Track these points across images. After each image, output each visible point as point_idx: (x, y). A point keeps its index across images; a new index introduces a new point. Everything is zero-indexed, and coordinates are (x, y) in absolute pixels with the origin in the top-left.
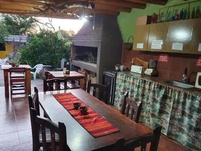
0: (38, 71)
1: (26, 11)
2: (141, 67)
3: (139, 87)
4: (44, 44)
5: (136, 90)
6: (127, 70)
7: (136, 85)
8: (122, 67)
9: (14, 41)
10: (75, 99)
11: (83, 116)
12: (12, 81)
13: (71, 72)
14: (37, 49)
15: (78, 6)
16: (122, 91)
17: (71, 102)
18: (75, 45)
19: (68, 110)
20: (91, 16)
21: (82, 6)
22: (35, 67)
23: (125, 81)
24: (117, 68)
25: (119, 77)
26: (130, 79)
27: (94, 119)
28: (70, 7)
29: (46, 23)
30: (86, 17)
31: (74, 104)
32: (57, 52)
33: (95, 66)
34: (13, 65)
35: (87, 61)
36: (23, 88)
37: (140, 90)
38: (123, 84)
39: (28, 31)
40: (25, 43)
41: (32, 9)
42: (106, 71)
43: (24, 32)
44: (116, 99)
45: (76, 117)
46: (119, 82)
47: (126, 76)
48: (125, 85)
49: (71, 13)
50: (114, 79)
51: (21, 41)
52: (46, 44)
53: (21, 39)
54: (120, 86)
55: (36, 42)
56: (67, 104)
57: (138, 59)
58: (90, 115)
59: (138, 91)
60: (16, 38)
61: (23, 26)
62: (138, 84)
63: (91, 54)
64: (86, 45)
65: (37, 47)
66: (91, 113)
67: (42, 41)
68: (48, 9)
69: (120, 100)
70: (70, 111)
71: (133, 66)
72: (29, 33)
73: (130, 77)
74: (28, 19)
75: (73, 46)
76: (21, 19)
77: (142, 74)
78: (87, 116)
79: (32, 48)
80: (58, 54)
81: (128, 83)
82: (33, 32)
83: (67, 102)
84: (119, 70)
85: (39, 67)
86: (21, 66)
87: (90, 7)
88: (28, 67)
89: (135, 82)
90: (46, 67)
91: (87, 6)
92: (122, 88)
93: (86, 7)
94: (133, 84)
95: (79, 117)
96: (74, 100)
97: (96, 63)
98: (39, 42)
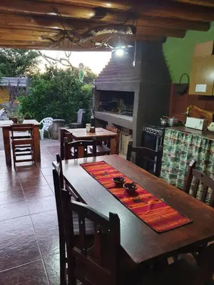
0: (46, 128)
1: (30, 42)
2: (203, 120)
3: (200, 150)
4: (52, 88)
5: (195, 154)
6: (180, 125)
7: (196, 147)
8: (171, 120)
9: (9, 85)
10: (112, 171)
11: (131, 198)
12: (14, 143)
13: (97, 129)
14: (43, 96)
15: (110, 31)
16: (173, 156)
17: (109, 176)
18: (98, 89)
19: (108, 189)
20: (130, 46)
21: (116, 32)
22: (42, 121)
23: (178, 142)
24: (163, 122)
25: (168, 135)
26: (186, 138)
27: (149, 203)
28: (99, 33)
29: (61, 59)
30: (124, 47)
31: (114, 179)
32: (72, 100)
33: (130, 119)
34: (15, 120)
35: (116, 111)
36: (29, 152)
37: (203, 154)
38: (175, 145)
39: (28, 71)
40: (25, 88)
41: (40, 39)
42: (148, 126)
43: (22, 72)
44: (163, 167)
45: (121, 200)
46: (168, 143)
47: (181, 134)
48: (177, 148)
49: (101, 42)
50: (160, 139)
51: (20, 85)
52: (55, 89)
53: (19, 83)
54: (170, 149)
55: (41, 87)
56: (103, 179)
57: (195, 107)
58: (141, 196)
59: (199, 156)
60: (13, 82)
61: (20, 63)
62: (199, 146)
63: (121, 102)
64: (115, 89)
65: (43, 93)
66: (142, 193)
67: (50, 84)
68: (63, 38)
69: (170, 170)
70: (110, 190)
71: (188, 118)
72: (28, 73)
73: (187, 135)
74: (26, 54)
75: (96, 91)
76: (17, 54)
77: (203, 130)
78: (137, 198)
79: (36, 95)
80: (72, 103)
81: (183, 145)
82: (34, 71)
83: (102, 175)
84: (167, 125)
85: (48, 122)
86: (25, 122)
87: (130, 32)
88: (34, 122)
89: (195, 143)
90: (57, 122)
91: (125, 30)
92: (173, 152)
93: (123, 33)
94: (191, 145)
95: (125, 199)
96: (113, 173)
97: (131, 115)
98: (45, 86)
